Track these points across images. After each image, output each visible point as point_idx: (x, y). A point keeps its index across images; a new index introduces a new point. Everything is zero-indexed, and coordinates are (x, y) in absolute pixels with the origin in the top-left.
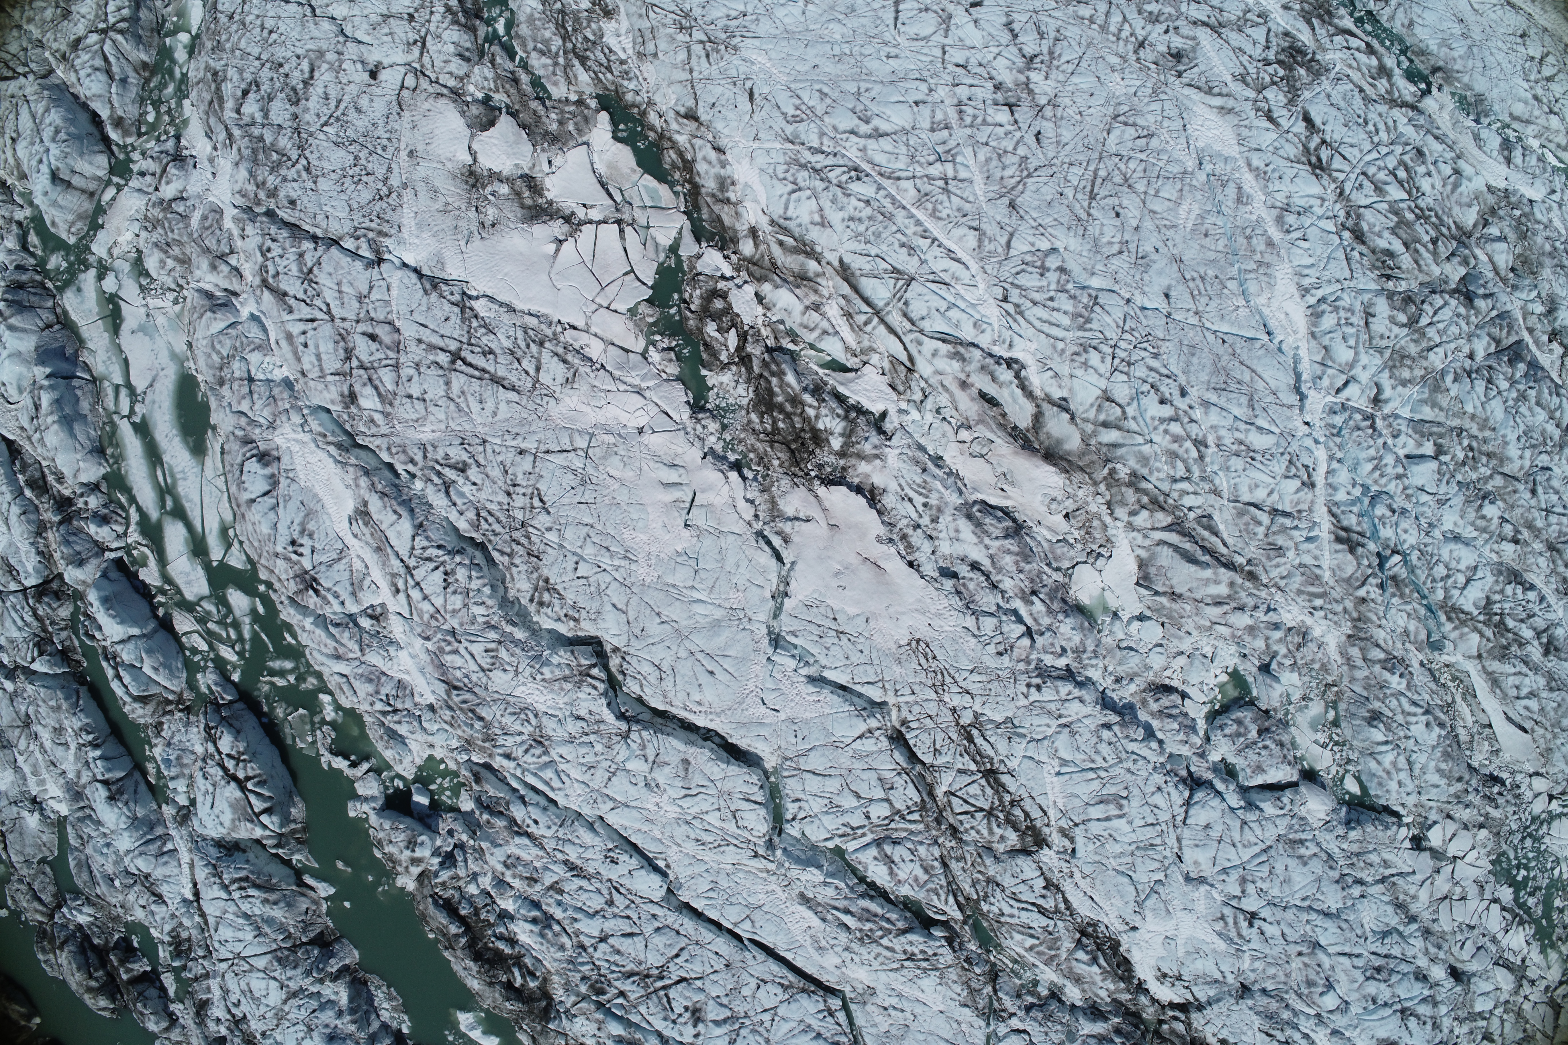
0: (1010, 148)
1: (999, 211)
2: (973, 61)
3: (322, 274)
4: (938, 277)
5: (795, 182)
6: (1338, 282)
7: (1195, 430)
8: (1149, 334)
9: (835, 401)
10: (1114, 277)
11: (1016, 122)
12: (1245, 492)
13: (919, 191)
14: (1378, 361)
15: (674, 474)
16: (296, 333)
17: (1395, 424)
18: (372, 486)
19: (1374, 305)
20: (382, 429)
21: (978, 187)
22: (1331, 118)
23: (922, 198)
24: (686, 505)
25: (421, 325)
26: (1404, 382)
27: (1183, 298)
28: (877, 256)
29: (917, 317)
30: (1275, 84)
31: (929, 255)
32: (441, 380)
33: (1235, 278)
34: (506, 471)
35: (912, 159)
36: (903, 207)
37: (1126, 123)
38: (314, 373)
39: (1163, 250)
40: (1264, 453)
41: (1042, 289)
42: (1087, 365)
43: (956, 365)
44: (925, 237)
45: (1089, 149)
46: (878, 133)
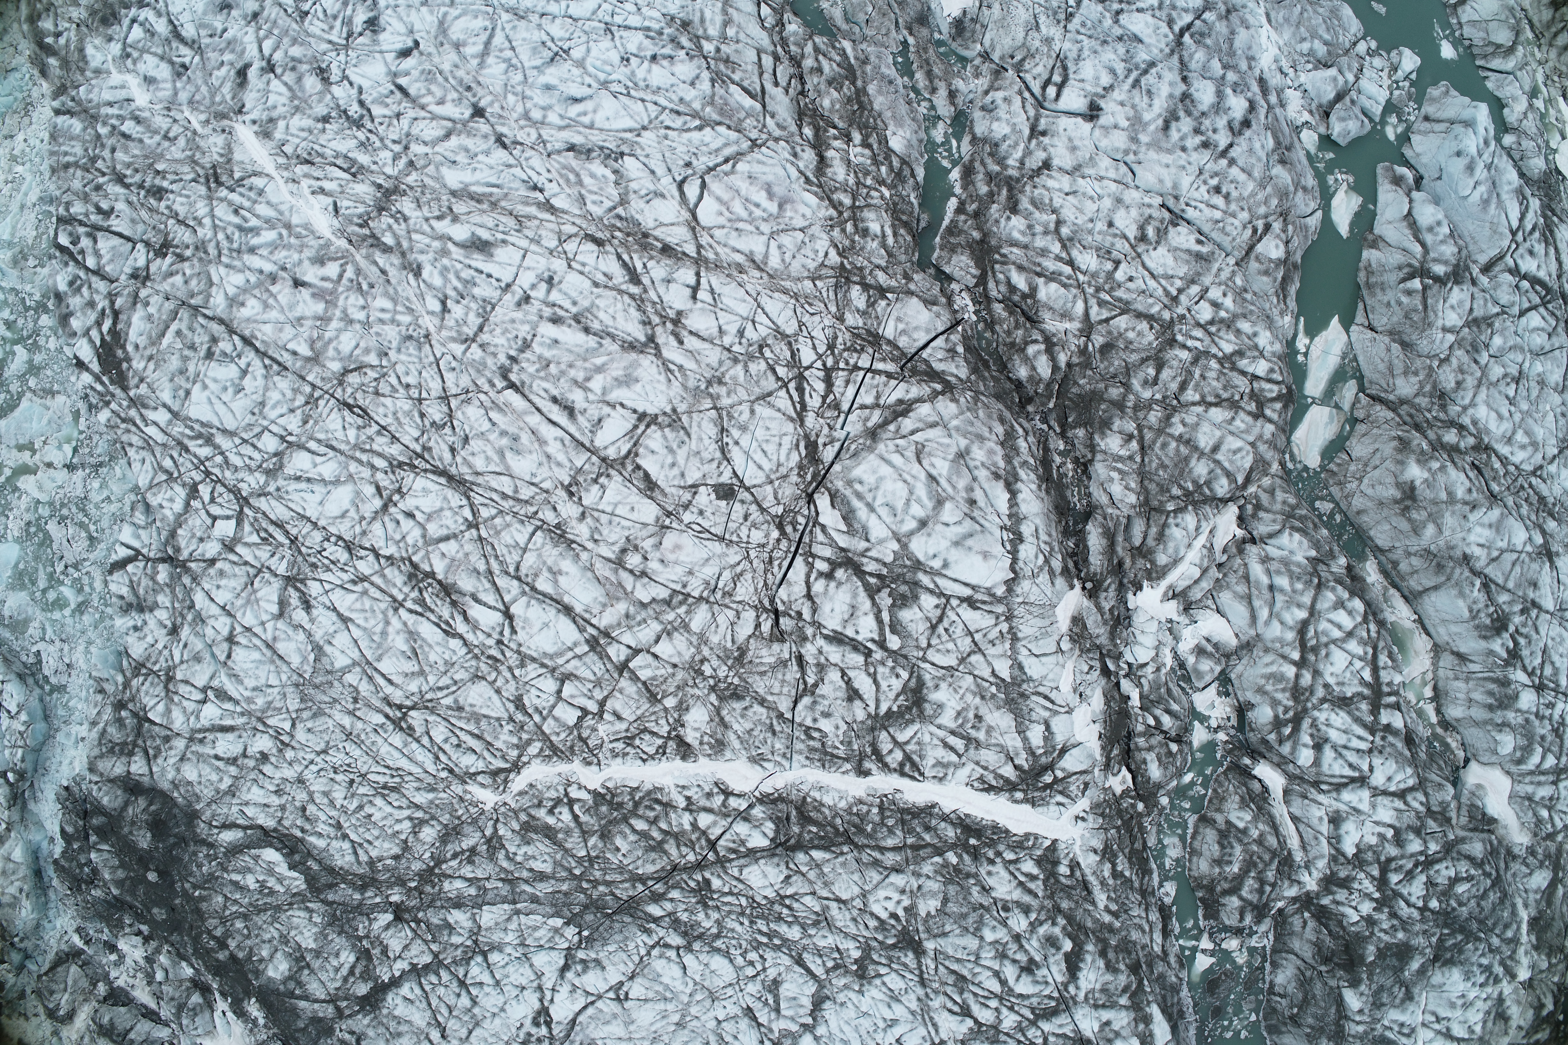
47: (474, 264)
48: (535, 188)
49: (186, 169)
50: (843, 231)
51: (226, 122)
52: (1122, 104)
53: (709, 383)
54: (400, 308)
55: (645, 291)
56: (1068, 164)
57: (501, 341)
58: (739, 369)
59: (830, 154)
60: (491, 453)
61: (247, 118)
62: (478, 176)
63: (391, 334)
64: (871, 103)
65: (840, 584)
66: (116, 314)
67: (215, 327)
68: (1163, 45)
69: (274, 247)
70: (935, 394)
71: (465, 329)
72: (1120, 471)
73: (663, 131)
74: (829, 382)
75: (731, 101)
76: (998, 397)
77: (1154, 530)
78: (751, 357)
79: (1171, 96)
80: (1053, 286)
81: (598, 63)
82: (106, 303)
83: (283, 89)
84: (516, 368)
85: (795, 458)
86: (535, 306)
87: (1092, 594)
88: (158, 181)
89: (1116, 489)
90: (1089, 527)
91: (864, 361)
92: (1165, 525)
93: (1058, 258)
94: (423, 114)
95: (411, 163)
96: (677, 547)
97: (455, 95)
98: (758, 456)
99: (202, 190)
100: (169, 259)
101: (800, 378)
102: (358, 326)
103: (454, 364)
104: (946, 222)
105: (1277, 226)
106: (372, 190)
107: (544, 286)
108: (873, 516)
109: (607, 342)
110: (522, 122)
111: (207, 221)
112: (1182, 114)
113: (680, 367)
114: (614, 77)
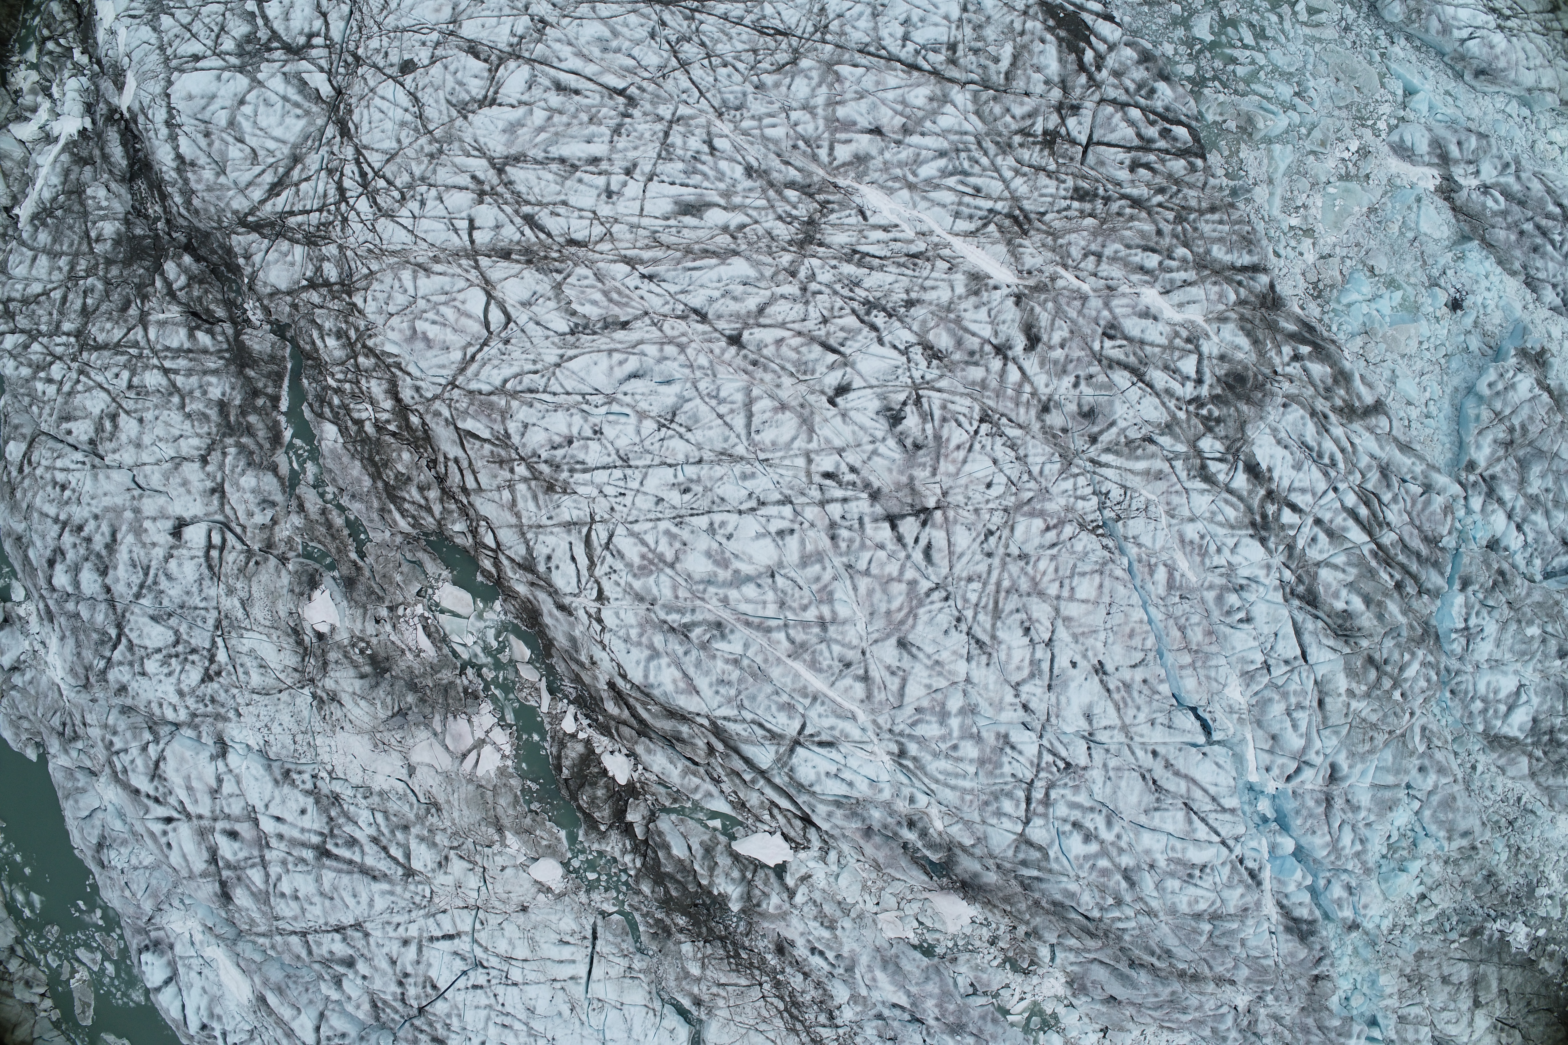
0: (895, 574)
1: (889, 652)
2: (844, 468)
3: (169, 769)
4: (824, 737)
5: (651, 647)
6: (1287, 662)
7: (1126, 861)
8: (1068, 765)
9: (729, 861)
10: (1025, 707)
11: (900, 539)
12: (1184, 907)
13: (792, 641)
14: (1334, 741)
15: (566, 953)
16: (158, 833)
17: (1355, 801)
18: (265, 982)
19: (1329, 681)
20: (262, 929)
21: (861, 626)
22: (1279, 462)
23: (798, 650)
24: (583, 981)
25: (278, 819)
26: (1363, 757)
27: (1105, 714)
28: (753, 722)
29: (806, 783)
30: (1210, 430)
31: (812, 714)
32: (310, 878)
33: (1168, 679)
34: (394, 963)
35: (782, 604)
36: (778, 660)
37: (1032, 514)
38: (184, 873)
39: (1081, 663)
40: (1203, 868)
41: (943, 738)
42: (999, 814)
43: (856, 824)
44: (805, 696)
45: (989, 555)
46: (739, 580)
47: (691, 190)
48: (650, 278)
49: (1057, 224)
50: (357, 329)
51: (1031, 282)
52: (154, 544)
53: (441, 151)
54: (757, 132)
55: (517, 212)
56: (186, 467)
57: (641, 127)
58: (417, 171)
59: (388, 404)
60: (625, 30)
61: (1005, 291)
62: (713, 274)
63: (757, 106)
64: (364, 467)
65: (301, 33)
66: (1082, 67)
67: (954, 73)
68: (132, 618)
69: (917, 161)
70: (251, 212)
71: (681, 129)
72: (101, 208)
73: (539, 366)
74: (341, 190)
75: (484, 420)
76: (207, 235)
77: (73, 177)
78: (410, 186)
79: (115, 568)
80: (175, 344)
81: (623, 419)
82: (1098, 77)
83: (973, 327)
84: (621, 108)
85: (356, 117)
86: (618, 166)
87: (113, 110)
88: (1088, 206)
89: (102, 193)
90: (124, 163)
91: (314, 217)
92: (64, 183)
93: (176, 372)
94: (797, 326)
95: (793, 274)
96: (438, 10)
97: (765, 352)
98: (385, 105)
99: (1027, 205)
100: (1039, 128)
101: (365, 185)
102: (794, 104)
103: (684, 96)
104: (286, 383)
105: (14, 473)
106: (828, 240)
107: (614, 187)
108: (281, 91)
109: (541, 156)
110: (684, 339)
111: (1009, 174)
112: (104, 553)
113: (469, 155)
114: (603, 410)
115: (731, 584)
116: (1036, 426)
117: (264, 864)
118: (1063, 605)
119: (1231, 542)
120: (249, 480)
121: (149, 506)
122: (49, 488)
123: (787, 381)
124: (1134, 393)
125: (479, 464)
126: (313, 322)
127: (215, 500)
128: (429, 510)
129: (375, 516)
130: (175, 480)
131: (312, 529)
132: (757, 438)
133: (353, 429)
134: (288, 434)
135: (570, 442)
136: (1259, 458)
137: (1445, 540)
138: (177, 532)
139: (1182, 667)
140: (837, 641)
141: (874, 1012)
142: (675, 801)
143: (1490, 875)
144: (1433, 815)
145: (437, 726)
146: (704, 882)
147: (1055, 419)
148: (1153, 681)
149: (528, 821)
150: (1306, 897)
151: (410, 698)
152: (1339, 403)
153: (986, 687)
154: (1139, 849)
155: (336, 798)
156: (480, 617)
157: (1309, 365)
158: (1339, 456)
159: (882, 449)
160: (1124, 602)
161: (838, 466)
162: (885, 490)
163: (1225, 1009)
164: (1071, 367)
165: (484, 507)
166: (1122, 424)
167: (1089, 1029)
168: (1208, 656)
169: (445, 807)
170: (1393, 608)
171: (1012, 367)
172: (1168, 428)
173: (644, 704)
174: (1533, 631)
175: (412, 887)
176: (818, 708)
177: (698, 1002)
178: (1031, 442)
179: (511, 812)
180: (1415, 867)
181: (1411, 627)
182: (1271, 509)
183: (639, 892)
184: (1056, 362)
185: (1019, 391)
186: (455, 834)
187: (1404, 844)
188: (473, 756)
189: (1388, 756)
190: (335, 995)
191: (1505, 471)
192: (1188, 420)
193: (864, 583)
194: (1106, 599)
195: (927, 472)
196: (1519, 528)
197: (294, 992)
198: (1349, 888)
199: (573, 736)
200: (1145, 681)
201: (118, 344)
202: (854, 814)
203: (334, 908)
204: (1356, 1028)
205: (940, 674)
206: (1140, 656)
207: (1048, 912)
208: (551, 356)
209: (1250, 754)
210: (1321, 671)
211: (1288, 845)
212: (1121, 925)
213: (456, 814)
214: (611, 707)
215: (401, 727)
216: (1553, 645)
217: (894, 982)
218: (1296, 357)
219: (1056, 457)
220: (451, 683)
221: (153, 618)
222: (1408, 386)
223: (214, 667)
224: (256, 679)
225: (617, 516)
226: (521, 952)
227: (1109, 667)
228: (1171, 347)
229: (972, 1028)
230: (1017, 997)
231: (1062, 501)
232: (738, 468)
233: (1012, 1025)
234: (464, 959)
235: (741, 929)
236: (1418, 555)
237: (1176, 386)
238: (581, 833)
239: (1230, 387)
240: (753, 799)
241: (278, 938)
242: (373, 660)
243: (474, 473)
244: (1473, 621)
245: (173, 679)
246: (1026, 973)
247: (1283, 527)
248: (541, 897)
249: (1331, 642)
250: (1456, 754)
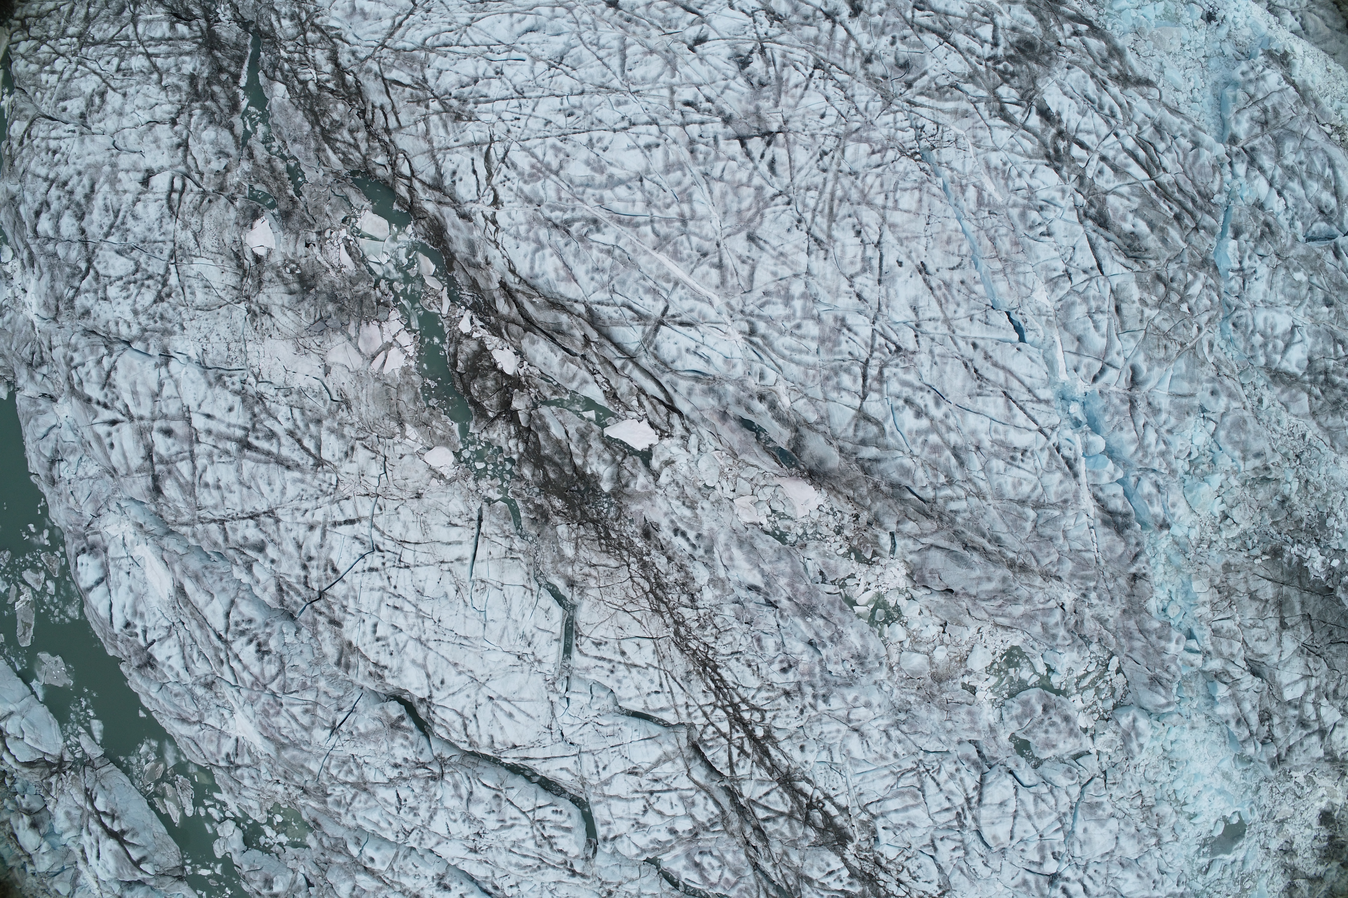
0: (745, 180)
1: (740, 244)
2: (701, 98)
3: (119, 378)
4: (685, 318)
5: (538, 241)
6: (1085, 272)
7: (953, 438)
8: (899, 349)
9: (601, 447)
10: (859, 296)
11: (748, 154)
12: (1009, 491)
13: (657, 235)
14: (1132, 344)
15: (454, 534)
16: (103, 435)
17: (1155, 403)
18: (185, 571)
19: (1123, 290)
20: (186, 518)
21: (716, 223)
22: (1066, 108)
23: (662, 242)
24: (469, 562)
25: (209, 416)
26: (1160, 362)
27: (930, 308)
28: (623, 305)
29: (668, 359)
30: (1007, 81)
31: (675, 297)
32: (232, 468)
33: (982, 281)
34: (300, 547)
35: (649, 203)
36: (646, 252)
37: (860, 140)
38: (122, 471)
39: (906, 262)
40: (1024, 452)
41: (788, 318)
42: (839, 388)
43: (712, 401)
44: (668, 281)
45: (824, 171)
46: (613, 183)
50: (307, 12)
52: (125, 192)
56: (159, 128)
59: (329, 68)
64: (305, 115)
68: (101, 253)
73: (453, 26)
75: (407, 70)
79: (91, 213)
80: (159, 35)
81: (520, 63)
93: (157, 55)
97: (637, 11)
104: (246, 65)
105: (15, 146)
110: (572, 4)
112: (83, 201)
114: (504, 56)
115: (606, 187)
116: (860, 73)
117: (192, 457)
118: (888, 213)
119: (1030, 168)
120: (209, 134)
121: (124, 161)
122: (43, 154)
123: (654, 32)
124: (942, 51)
125: (400, 105)
126: (273, 9)
127: (180, 153)
128: (357, 148)
129: (312, 155)
130: (149, 138)
131: (258, 172)
132: (629, 74)
133: (298, 87)
134: (244, 104)
135: (476, 81)
136: (1049, 103)
137: (1217, 197)
138: (145, 182)
139: (994, 273)
140: (695, 234)
141: (731, 597)
142: (555, 393)
143: (1285, 500)
144: (1228, 436)
145: (352, 331)
146: (579, 462)
147: (876, 68)
148: (969, 281)
149: (426, 414)
150: (1119, 490)
151: (330, 307)
152: (1114, 71)
153: (824, 277)
154: (965, 430)
155: (261, 398)
156: (394, 239)
157: (1087, 39)
158: (1117, 109)
159: (733, 84)
160: (941, 214)
161: (696, 97)
162: (736, 116)
163: (1052, 604)
164: (888, 29)
165: (403, 141)
166: (932, 73)
167: (929, 622)
168: (1016, 264)
169: (354, 403)
170: (1174, 233)
171: (839, 28)
172: (972, 78)
173: (530, 297)
174: (1300, 276)
175: (320, 476)
176: (680, 291)
177: (571, 584)
178: (857, 85)
179: (411, 406)
180: (1217, 479)
181: (1192, 255)
182: (1062, 144)
183: (521, 478)
184: (876, 26)
185: (846, 44)
186: (363, 429)
187: (1204, 459)
188: (381, 357)
189: (1182, 364)
190: (246, 579)
191: (1262, 144)
192: (988, 72)
193: (718, 187)
194: (925, 211)
195: (771, 103)
196: (1280, 194)
197: (208, 581)
198: (1158, 486)
199: (468, 336)
200: (962, 282)
201: (112, 39)
202: (711, 390)
203: (250, 496)
204: (1175, 634)
205: (784, 263)
206: (956, 260)
207: (887, 496)
208: (463, 18)
209: (1059, 355)
210: (1115, 281)
211: (1099, 443)
212: (953, 506)
213: (363, 409)
214: (502, 307)
215: (321, 333)
216: (1319, 295)
217: (749, 560)
218: (1076, 33)
219: (878, 97)
220: (367, 294)
221: (118, 252)
222: (1174, 74)
223: (166, 290)
224: (200, 298)
225: (512, 136)
226: (414, 535)
227: (931, 268)
228: (970, 18)
229: (821, 610)
230: (862, 587)
231: (885, 131)
232: (613, 97)
233: (859, 616)
234: (362, 543)
235: (612, 514)
236: (1194, 201)
237: (976, 46)
238: (472, 425)
239: (1022, 51)
240: (623, 386)
241: (199, 526)
242: (301, 279)
243: (396, 114)
244: (1246, 263)
245: (130, 301)
246: (869, 563)
247: (1073, 160)
248: (434, 482)
249: (1122, 260)
250: (1243, 385)
